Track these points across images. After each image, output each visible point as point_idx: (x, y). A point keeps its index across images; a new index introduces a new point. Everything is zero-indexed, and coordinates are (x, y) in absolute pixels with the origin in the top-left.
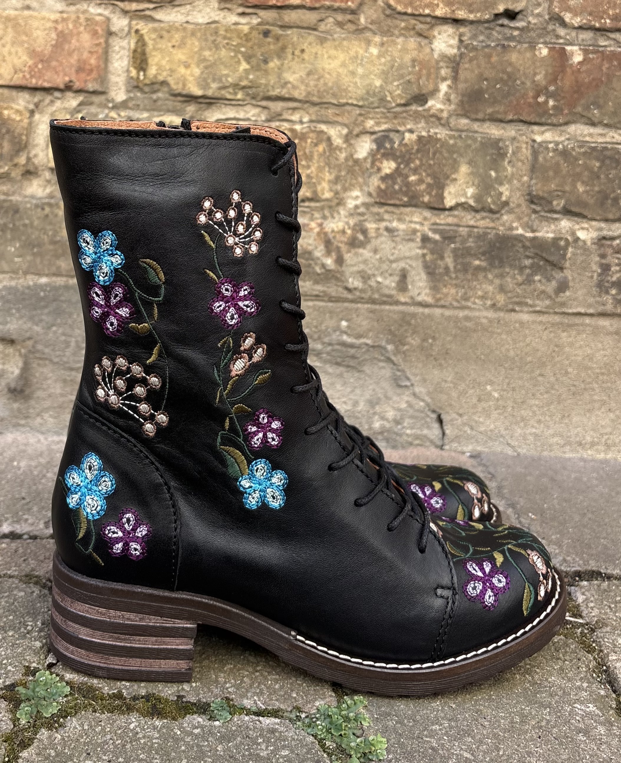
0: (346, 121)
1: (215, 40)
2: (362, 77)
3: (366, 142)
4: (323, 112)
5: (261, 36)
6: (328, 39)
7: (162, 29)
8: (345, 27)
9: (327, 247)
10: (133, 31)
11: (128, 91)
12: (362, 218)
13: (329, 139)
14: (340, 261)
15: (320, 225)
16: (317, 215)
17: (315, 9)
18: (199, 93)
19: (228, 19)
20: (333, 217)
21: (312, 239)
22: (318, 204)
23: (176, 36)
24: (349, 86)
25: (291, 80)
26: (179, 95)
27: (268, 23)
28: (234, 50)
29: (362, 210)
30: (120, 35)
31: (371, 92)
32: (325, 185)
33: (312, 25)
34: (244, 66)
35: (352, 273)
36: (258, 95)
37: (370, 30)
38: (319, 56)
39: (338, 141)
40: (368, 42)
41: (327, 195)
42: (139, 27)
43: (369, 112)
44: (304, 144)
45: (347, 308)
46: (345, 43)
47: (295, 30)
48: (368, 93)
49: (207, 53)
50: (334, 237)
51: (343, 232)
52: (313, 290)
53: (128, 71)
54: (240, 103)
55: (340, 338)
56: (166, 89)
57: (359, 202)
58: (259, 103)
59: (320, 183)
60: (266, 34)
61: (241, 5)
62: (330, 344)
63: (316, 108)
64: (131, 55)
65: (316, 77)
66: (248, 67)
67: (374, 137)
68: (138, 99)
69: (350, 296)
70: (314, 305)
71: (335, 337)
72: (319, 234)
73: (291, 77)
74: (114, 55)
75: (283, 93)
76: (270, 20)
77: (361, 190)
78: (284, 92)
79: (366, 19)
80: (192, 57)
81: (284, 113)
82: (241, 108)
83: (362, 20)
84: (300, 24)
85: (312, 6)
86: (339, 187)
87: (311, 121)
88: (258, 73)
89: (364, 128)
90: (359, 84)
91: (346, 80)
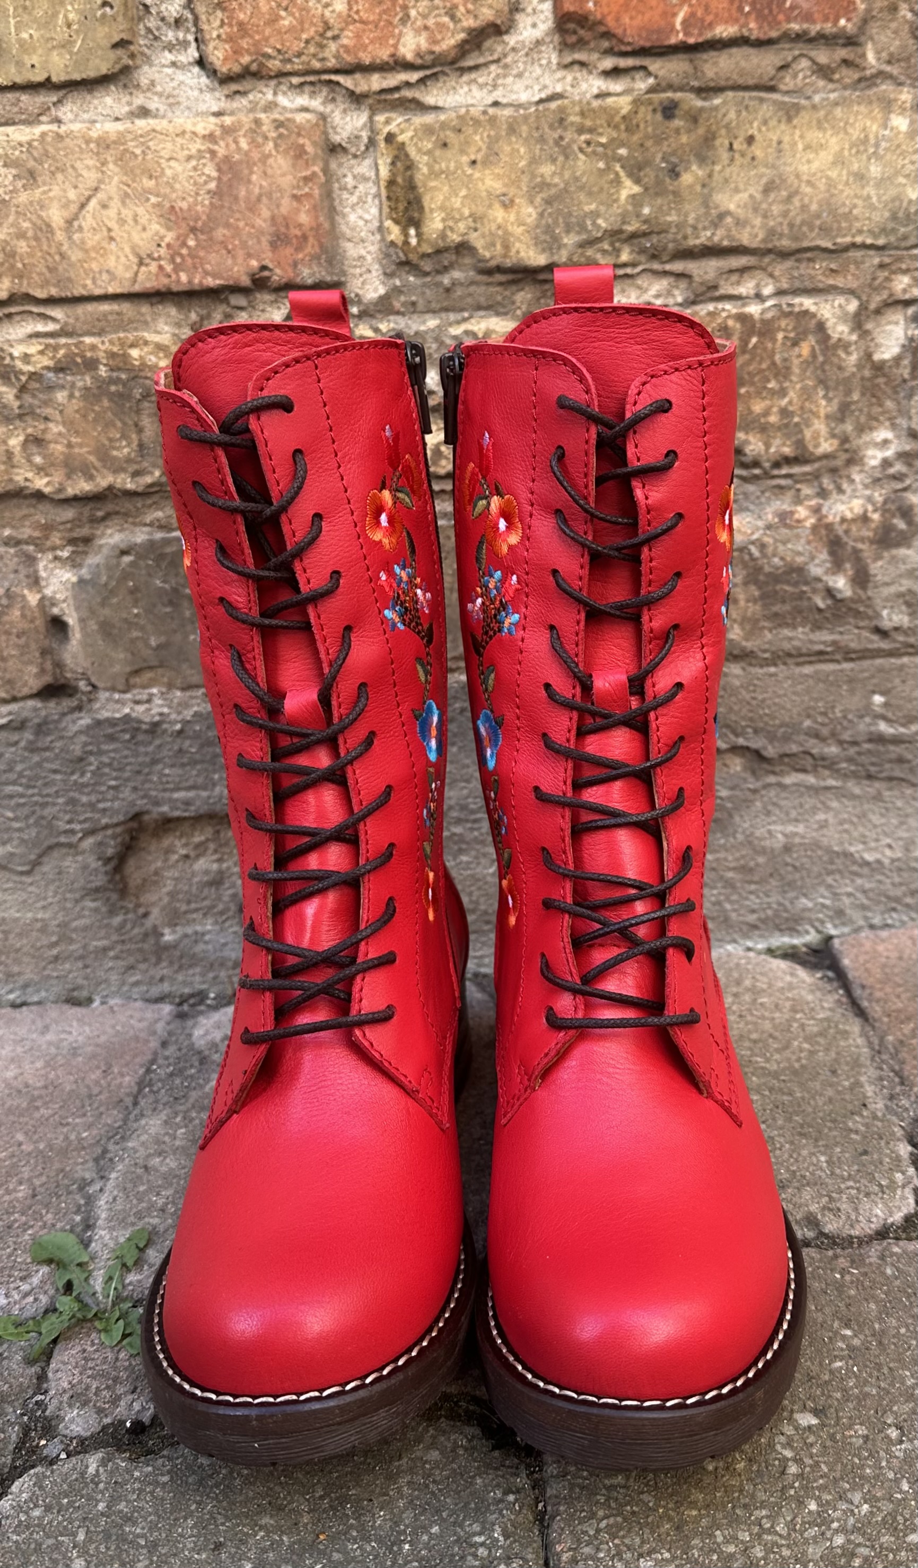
0: (854, 285)
1: (561, 138)
2: (880, 183)
3: (897, 323)
4: (804, 269)
5: (659, 117)
6: (804, 108)
7: (444, 126)
8: (837, 76)
9: (832, 553)
10: (381, 137)
11: (388, 275)
12: (900, 486)
13: (821, 327)
14: (861, 579)
15: (817, 510)
16: (807, 490)
17: (770, 42)
18: (539, 259)
19: (584, 86)
20: (840, 490)
21: (803, 541)
22: (807, 468)
23: (477, 138)
24: (855, 206)
25: (732, 207)
26: (499, 269)
27: (670, 87)
28: (604, 157)
29: (898, 467)
30: (353, 150)
31: (901, 215)
32: (820, 426)
33: (765, 80)
34: (629, 188)
35: (887, 599)
36: (665, 249)
37: (890, 77)
38: (785, 146)
39: (840, 330)
40: (888, 105)
41: (826, 446)
42: (392, 127)
43: (900, 259)
44: (770, 345)
45: (881, 670)
46: (838, 112)
47: (730, 94)
48: (894, 217)
49: (547, 170)
50: (847, 532)
51: (865, 518)
52: (811, 642)
53: (380, 229)
54: (629, 271)
55: (873, 728)
56: (468, 260)
57: (889, 453)
58: (668, 267)
59: (808, 426)
60: (669, 110)
61: (609, 52)
62: (855, 743)
63: (789, 263)
64: (384, 193)
65: (784, 193)
66: (636, 189)
67: (910, 311)
68: (411, 289)
69: (885, 645)
70: (816, 672)
71: (863, 727)
72: (815, 528)
73: (730, 202)
74: (345, 195)
75: (716, 239)
76: (676, 81)
77: (894, 426)
78: (719, 237)
79: (878, 52)
80: (516, 183)
81: (722, 283)
82: (629, 281)
83: (871, 57)
84: (741, 81)
85: (762, 36)
86: (849, 427)
87: (780, 293)
88: (659, 201)
89: (891, 295)
90: (874, 199)
91: (846, 195)
